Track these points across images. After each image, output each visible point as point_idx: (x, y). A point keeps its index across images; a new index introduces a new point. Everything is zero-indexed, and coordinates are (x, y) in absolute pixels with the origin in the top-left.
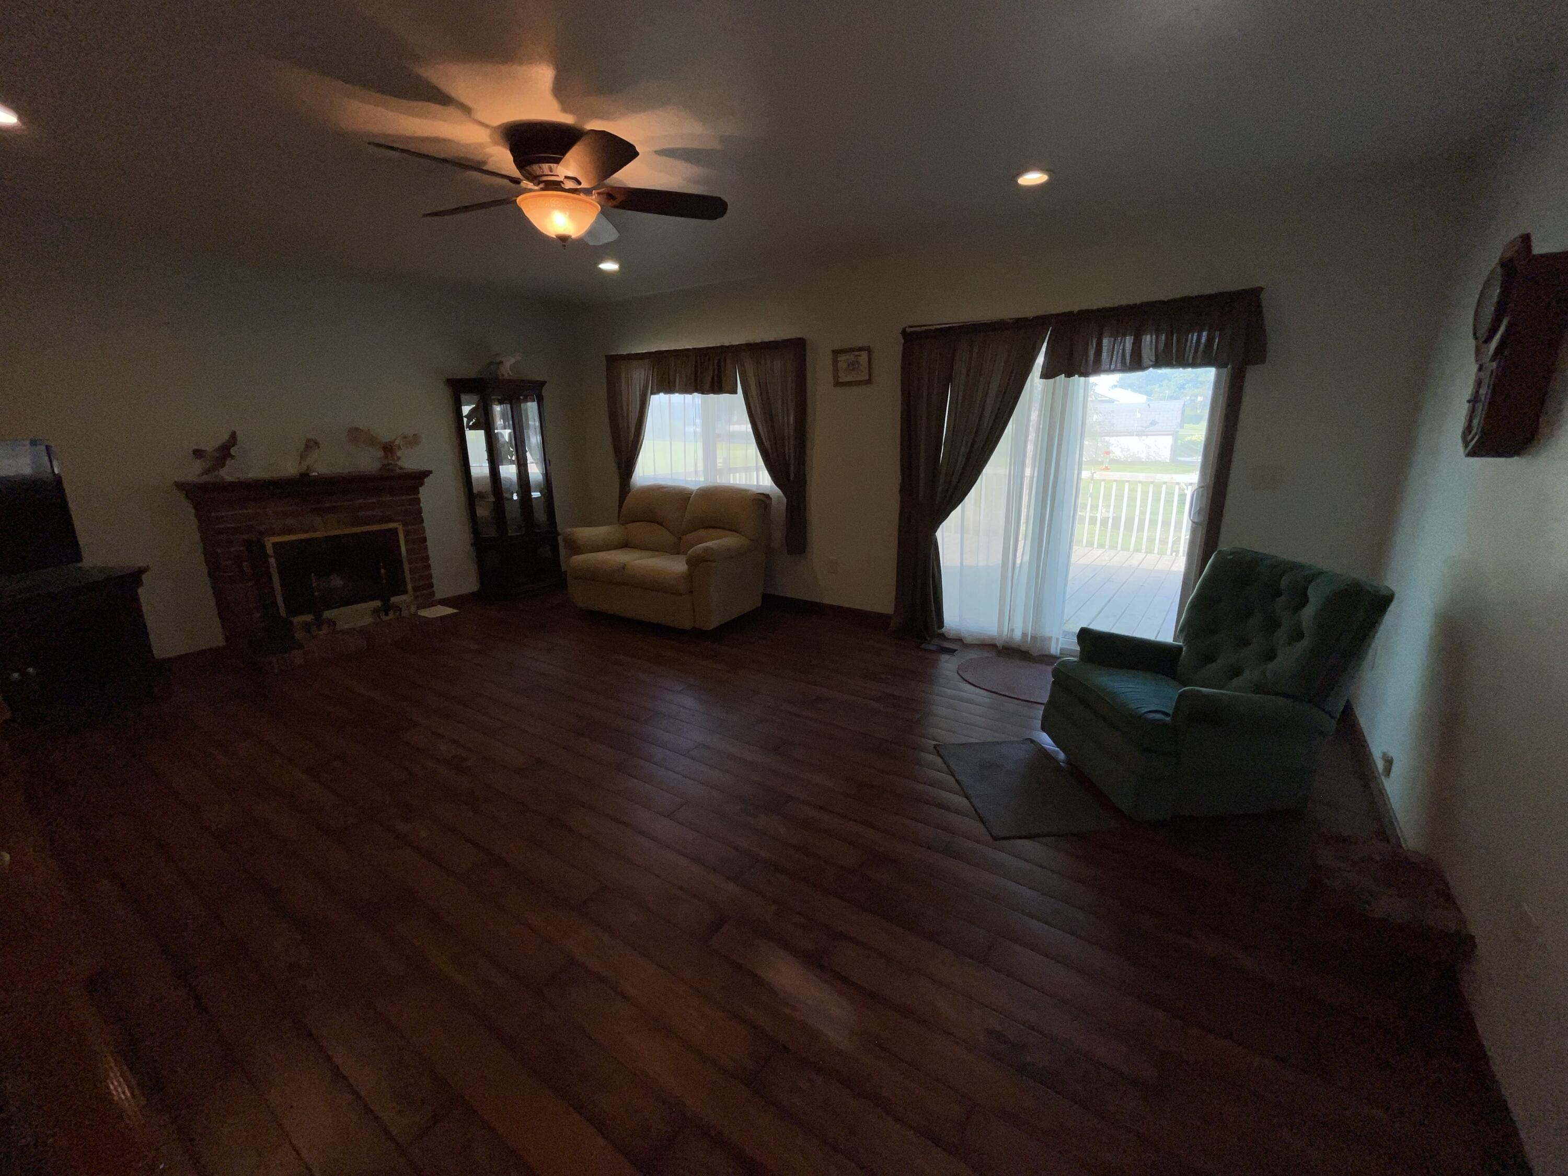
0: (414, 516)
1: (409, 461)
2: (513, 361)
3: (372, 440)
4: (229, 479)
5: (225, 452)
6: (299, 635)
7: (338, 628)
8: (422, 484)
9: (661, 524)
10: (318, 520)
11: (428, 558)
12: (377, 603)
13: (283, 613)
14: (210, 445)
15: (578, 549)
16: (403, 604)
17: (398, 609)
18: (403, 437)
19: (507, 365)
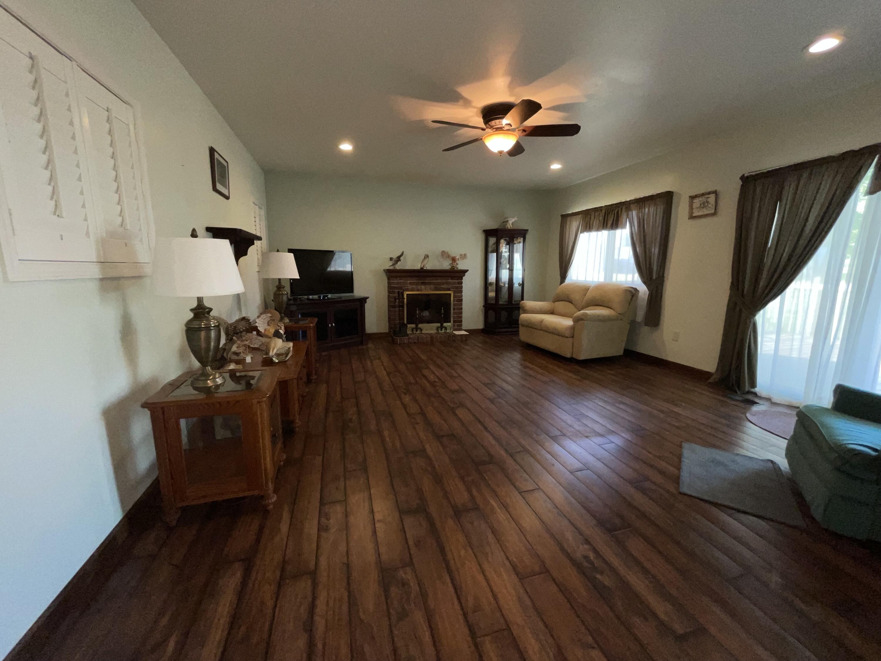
0: (459, 290)
1: (461, 266)
2: (513, 220)
3: (448, 256)
4: (398, 268)
5: (399, 259)
6: (409, 332)
7: (423, 332)
8: (464, 275)
9: (571, 302)
10: (423, 287)
11: (462, 309)
12: (439, 325)
13: (405, 322)
14: (395, 256)
15: (526, 311)
16: (449, 327)
17: (446, 328)
18: (461, 255)
19: (510, 222)
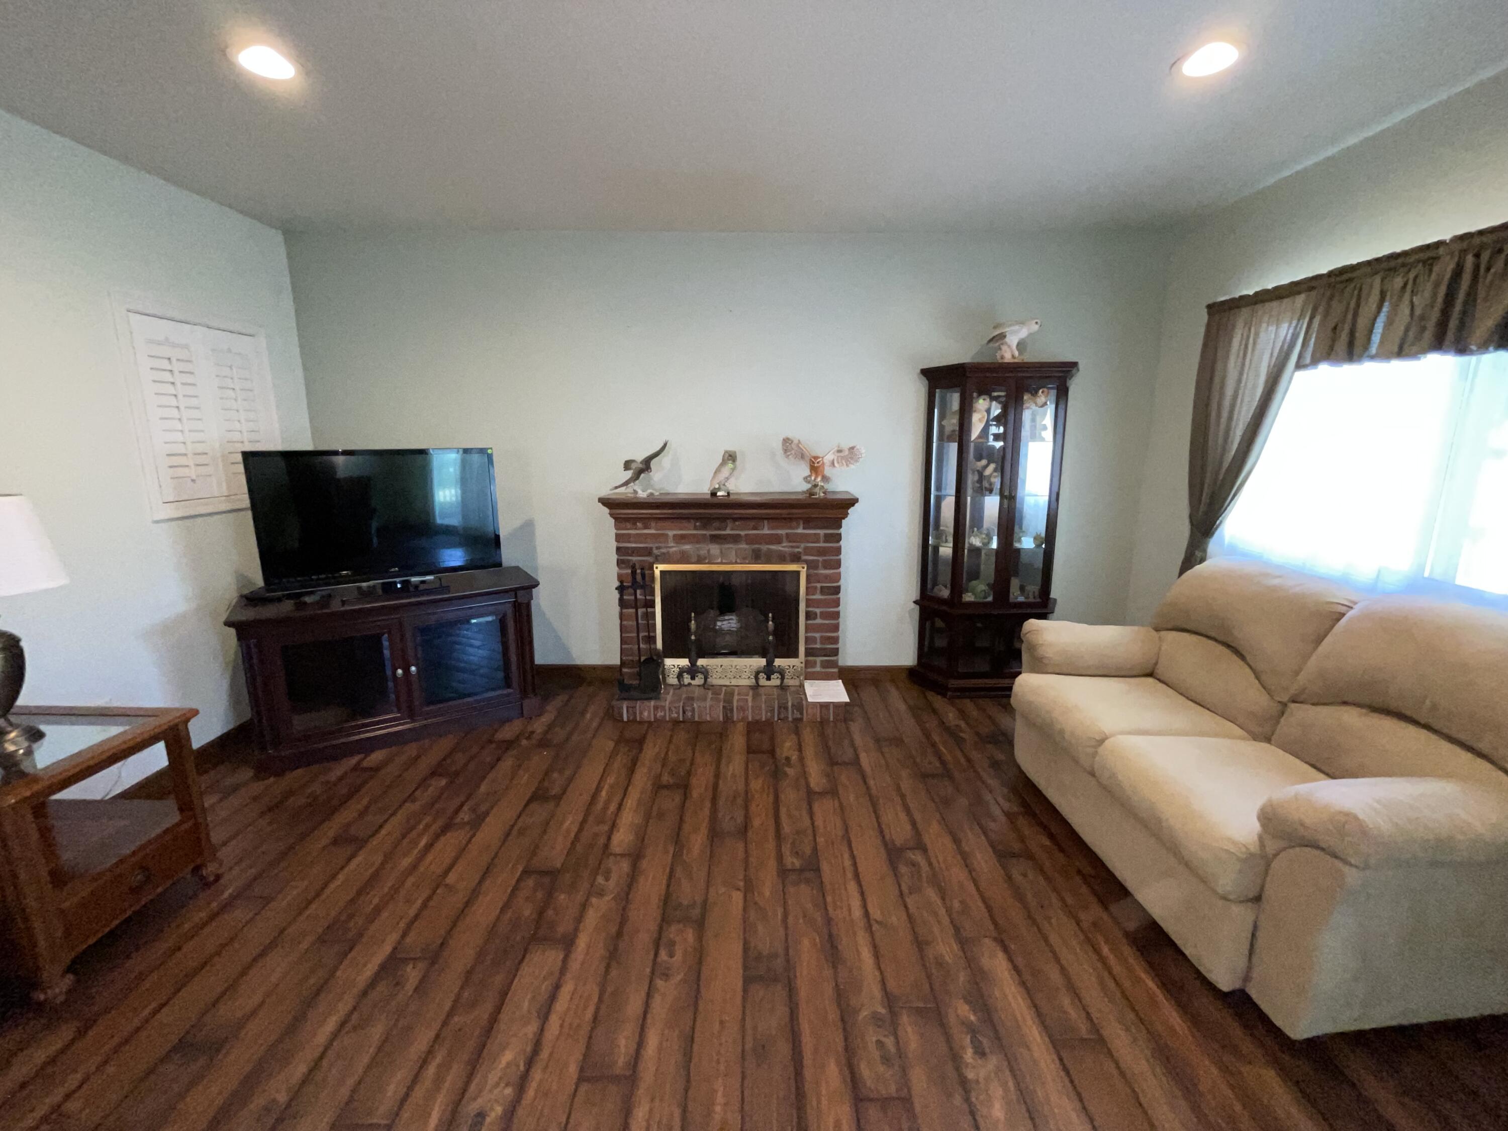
0: (829, 558)
3: (802, 454)
5: (646, 466)
6: (670, 680)
7: (713, 682)
8: (846, 515)
10: (715, 549)
13: (658, 651)
15: (1041, 666)
16: (791, 670)
17: (782, 673)
18: (840, 451)
19: (1013, 340)
